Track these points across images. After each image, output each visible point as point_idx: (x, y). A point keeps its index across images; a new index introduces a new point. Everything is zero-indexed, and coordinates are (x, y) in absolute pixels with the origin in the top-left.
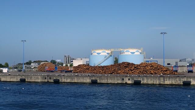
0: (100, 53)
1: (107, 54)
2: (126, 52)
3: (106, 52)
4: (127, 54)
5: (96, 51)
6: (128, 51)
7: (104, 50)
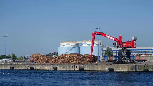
0: (65, 45)
1: (71, 46)
2: (84, 44)
3: (70, 44)
4: (85, 46)
5: (62, 43)
6: (86, 43)
7: (69, 43)
